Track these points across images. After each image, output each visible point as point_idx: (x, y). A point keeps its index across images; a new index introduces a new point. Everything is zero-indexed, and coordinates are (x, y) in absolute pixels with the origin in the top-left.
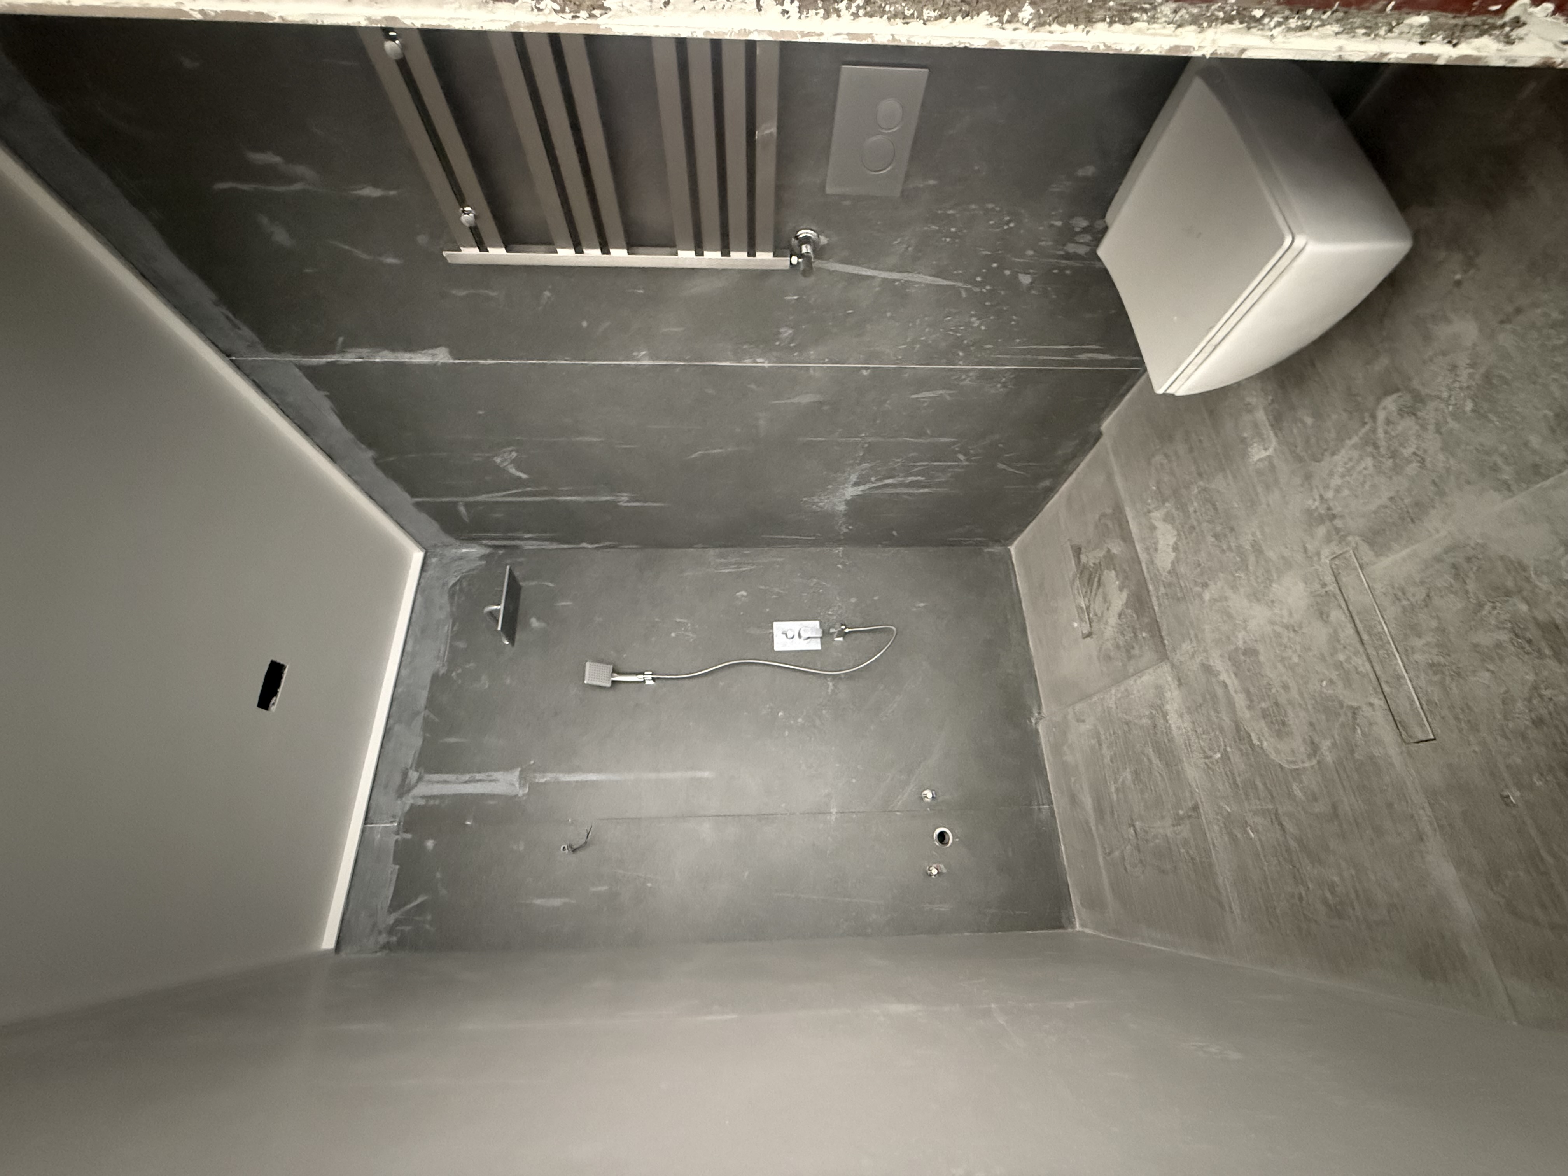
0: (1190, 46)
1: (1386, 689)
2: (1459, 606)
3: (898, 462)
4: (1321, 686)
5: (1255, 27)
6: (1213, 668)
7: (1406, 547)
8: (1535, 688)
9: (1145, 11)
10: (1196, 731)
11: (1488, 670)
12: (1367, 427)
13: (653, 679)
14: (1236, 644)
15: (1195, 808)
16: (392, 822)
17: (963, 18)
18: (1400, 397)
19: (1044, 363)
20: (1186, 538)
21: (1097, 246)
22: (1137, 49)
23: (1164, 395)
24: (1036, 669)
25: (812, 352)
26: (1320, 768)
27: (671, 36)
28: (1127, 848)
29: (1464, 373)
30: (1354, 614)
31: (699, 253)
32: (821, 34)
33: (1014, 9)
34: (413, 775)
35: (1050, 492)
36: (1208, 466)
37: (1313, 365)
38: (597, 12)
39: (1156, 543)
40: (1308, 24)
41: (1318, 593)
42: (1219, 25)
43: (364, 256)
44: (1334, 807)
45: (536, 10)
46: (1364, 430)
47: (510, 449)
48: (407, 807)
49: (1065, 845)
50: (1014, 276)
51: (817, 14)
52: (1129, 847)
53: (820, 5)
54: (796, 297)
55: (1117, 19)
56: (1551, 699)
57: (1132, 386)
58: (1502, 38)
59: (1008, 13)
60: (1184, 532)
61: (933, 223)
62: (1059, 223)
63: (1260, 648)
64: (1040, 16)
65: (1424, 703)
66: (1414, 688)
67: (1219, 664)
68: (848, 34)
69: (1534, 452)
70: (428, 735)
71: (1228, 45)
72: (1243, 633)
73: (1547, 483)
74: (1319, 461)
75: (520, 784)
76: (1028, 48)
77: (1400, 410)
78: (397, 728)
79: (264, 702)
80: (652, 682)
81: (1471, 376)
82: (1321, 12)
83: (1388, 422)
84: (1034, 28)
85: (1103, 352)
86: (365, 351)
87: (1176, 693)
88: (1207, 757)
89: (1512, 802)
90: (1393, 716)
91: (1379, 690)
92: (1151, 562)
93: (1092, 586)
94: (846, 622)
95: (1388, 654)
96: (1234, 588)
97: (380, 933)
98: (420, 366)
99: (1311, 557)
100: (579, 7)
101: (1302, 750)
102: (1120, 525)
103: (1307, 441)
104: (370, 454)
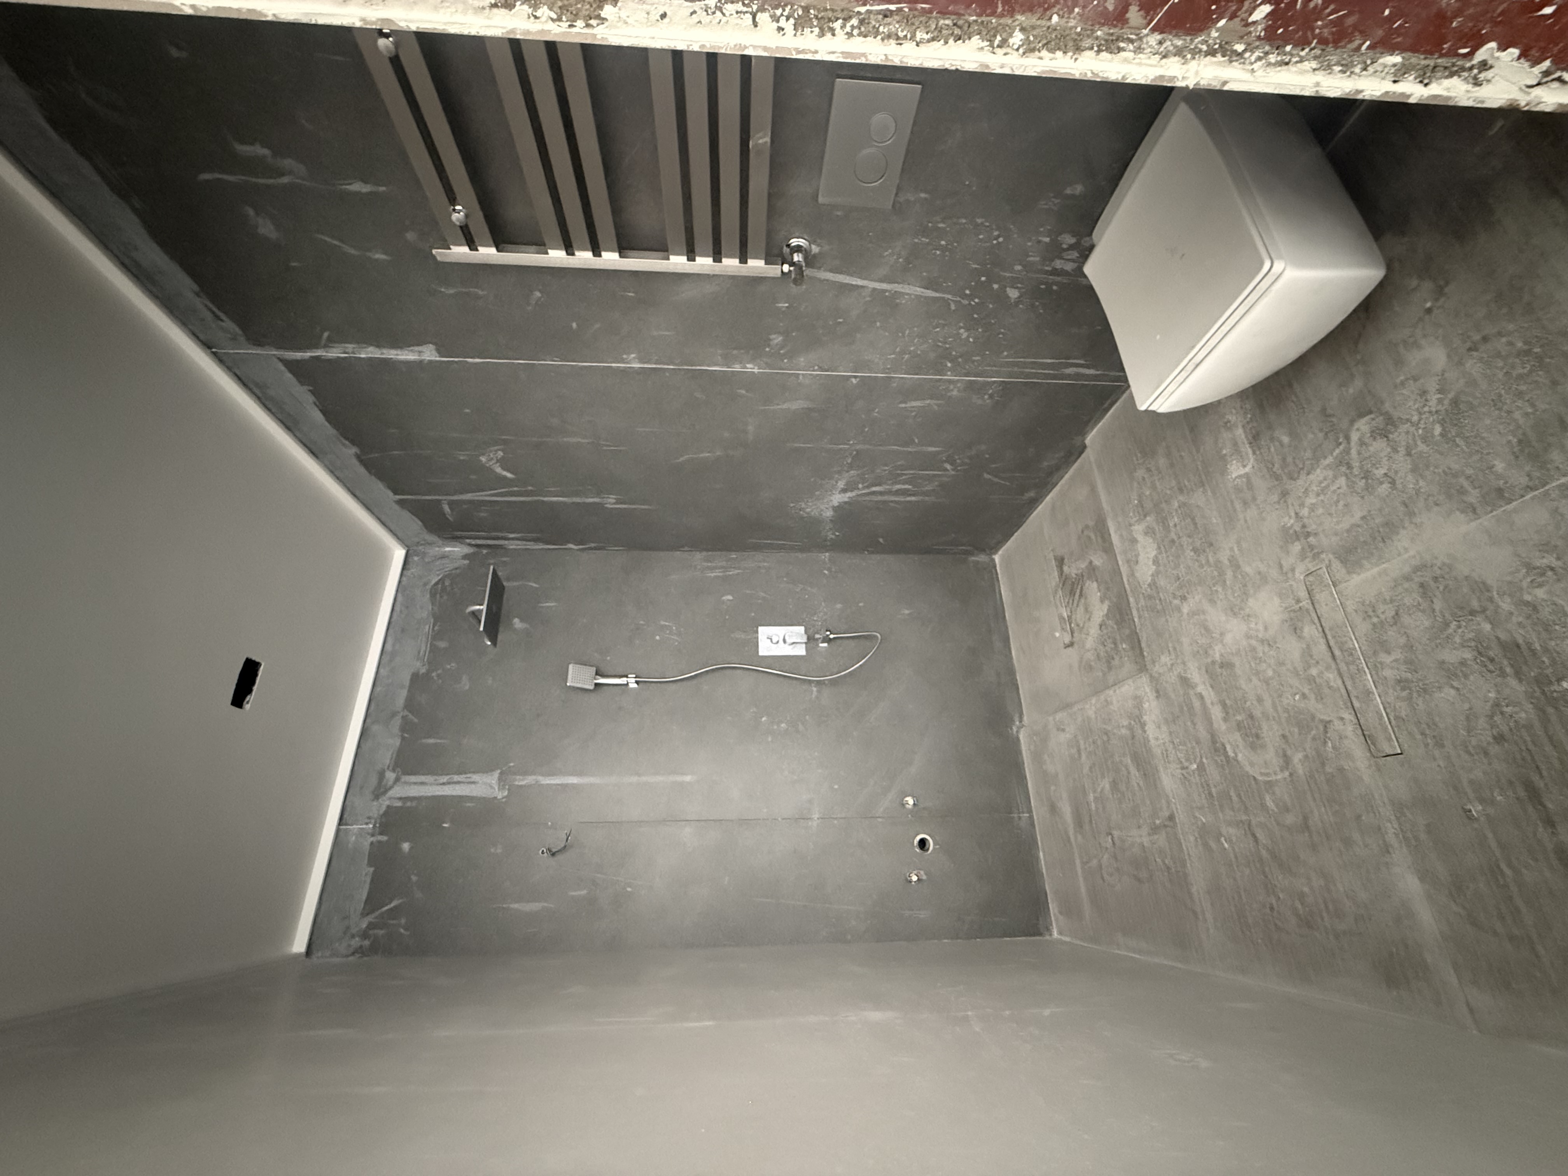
0: (1175, 77)
1: (1357, 704)
2: (1427, 623)
3: (885, 470)
4: (1294, 699)
5: (1237, 61)
6: (1191, 681)
7: (1377, 565)
8: (1497, 705)
9: (1132, 41)
10: (1173, 742)
11: (1453, 687)
12: (1341, 447)
13: (637, 682)
14: (1213, 657)
15: (1171, 818)
16: (367, 824)
17: (956, 41)
18: (1373, 419)
19: (1028, 376)
20: (1166, 552)
21: (1084, 263)
22: (1123, 77)
23: (1146, 411)
24: (1018, 678)
25: (802, 359)
26: (1292, 781)
27: (667, 48)
28: (1105, 857)
29: (1434, 398)
30: (1327, 632)
31: (691, 259)
32: (816, 52)
33: (1004, 35)
34: (390, 776)
35: (1033, 503)
36: (1189, 481)
37: (1290, 385)
38: (593, 22)
39: (1137, 556)
40: (1287, 60)
41: (1293, 608)
42: (1202, 57)
43: (353, 251)
44: (1305, 818)
45: (532, 18)
46: (1337, 451)
47: (496, 448)
48: (384, 808)
49: (1044, 852)
50: (1003, 288)
51: (812, 32)
52: (1106, 856)
53: (815, 24)
54: (787, 305)
55: (1104, 48)
56: (1511, 716)
57: (1116, 401)
58: (1471, 81)
59: (999, 38)
60: (1164, 546)
61: (923, 236)
62: (1047, 240)
63: (1236, 661)
64: (1030, 42)
65: (1392, 718)
66: (1382, 703)
67: (1196, 676)
68: (842, 53)
69: (1499, 477)
70: (406, 735)
71: (1211, 77)
72: (1220, 646)
73: (1510, 507)
74: (1295, 480)
75: (499, 788)
76: (1018, 72)
77: (1373, 432)
78: (375, 728)
79: (238, 701)
80: (635, 685)
81: (1440, 401)
82: (1300, 48)
83: (1362, 443)
84: (1024, 53)
85: (1088, 367)
86: (350, 347)
87: (1154, 703)
88: (1183, 768)
89: (1473, 816)
90: (1362, 730)
91: (1349, 704)
92: (1132, 574)
93: (1074, 595)
94: (830, 628)
95: (1358, 670)
96: (1212, 601)
97: (353, 936)
98: (407, 363)
99: (1286, 573)
100: (576, 16)
101: (1276, 762)
102: (1102, 537)
103: (1284, 459)
104: (354, 450)
